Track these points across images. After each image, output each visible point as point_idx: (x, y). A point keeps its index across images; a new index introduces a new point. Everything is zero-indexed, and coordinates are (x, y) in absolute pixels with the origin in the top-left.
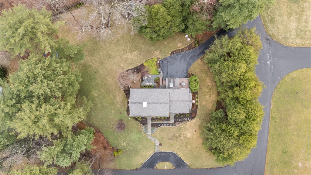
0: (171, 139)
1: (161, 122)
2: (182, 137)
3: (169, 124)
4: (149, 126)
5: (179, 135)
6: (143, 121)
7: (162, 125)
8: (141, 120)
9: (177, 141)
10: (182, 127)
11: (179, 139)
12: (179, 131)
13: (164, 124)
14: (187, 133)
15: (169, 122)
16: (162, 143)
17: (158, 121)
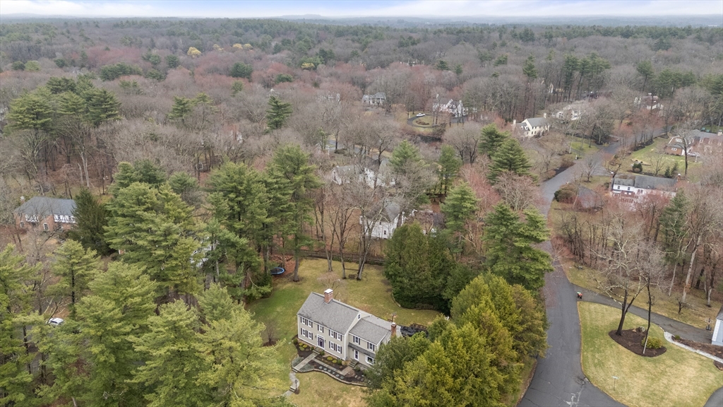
0: (319, 395)
1: (327, 366)
2: (339, 402)
3: (336, 373)
4: (306, 361)
5: (337, 397)
6: (304, 351)
7: (325, 369)
8: (302, 349)
9: (326, 401)
10: (353, 388)
11: (331, 401)
12: (343, 391)
13: (328, 369)
14: (352, 400)
15: (339, 372)
16: (301, 392)
17: (323, 362)
